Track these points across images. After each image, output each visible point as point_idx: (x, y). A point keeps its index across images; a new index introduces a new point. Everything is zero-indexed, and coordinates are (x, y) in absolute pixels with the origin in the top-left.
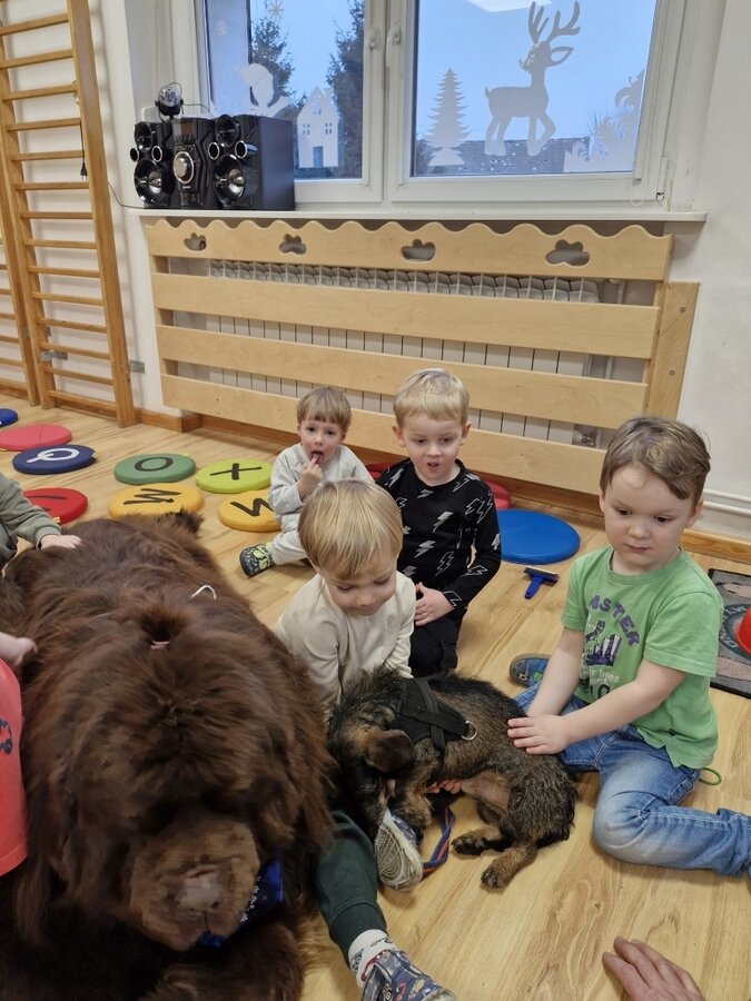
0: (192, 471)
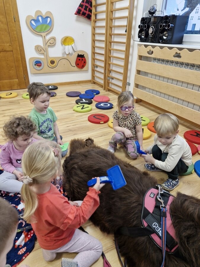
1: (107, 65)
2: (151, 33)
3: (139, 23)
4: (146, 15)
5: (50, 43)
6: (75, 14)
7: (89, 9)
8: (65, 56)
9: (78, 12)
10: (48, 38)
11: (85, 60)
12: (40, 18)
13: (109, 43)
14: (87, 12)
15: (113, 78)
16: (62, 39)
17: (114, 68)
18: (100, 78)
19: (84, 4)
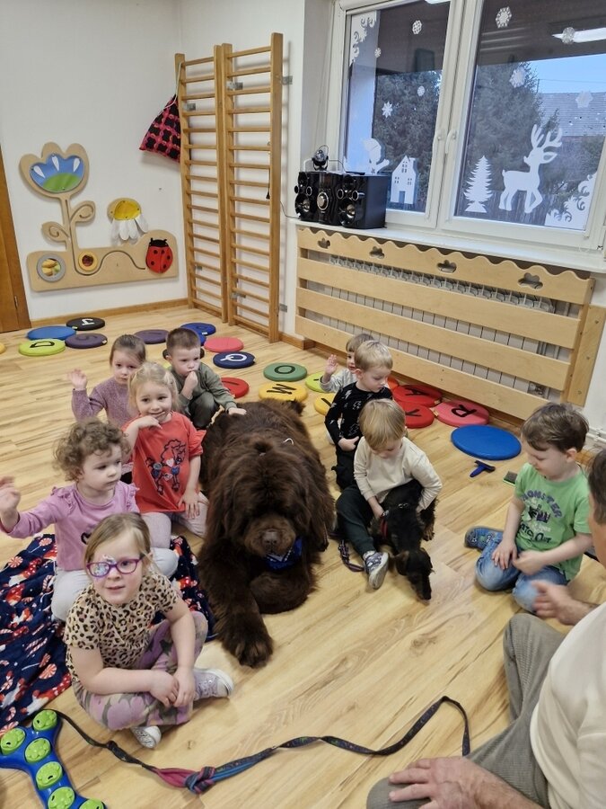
0: (304, 376)
1: (228, 267)
2: (322, 205)
3: (294, 182)
4: (308, 167)
5: (80, 216)
6: (140, 149)
7: (174, 137)
8: (119, 244)
9: (148, 145)
10: (74, 203)
11: (169, 250)
12: (55, 161)
13: (228, 217)
14: (170, 145)
15: (244, 295)
16: (110, 205)
17: (245, 273)
18: (211, 293)
19: (162, 126)
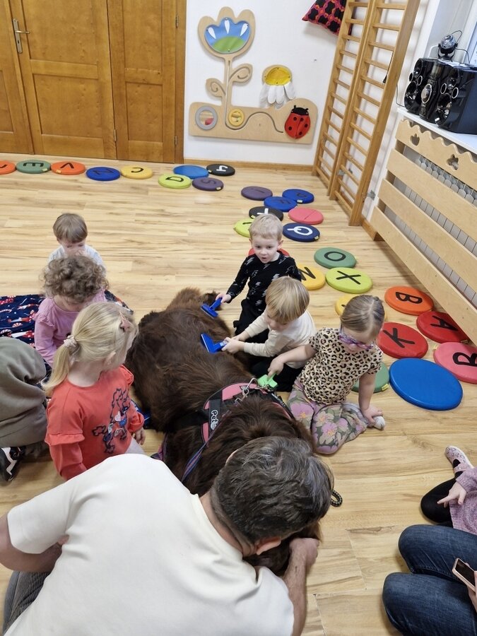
1: (342, 144)
2: (425, 97)
3: (412, 68)
5: (238, 77)
6: (303, 19)
7: (338, 10)
9: (311, 16)
11: (308, 120)
12: (227, 24)
14: (331, 18)
17: (355, 155)
